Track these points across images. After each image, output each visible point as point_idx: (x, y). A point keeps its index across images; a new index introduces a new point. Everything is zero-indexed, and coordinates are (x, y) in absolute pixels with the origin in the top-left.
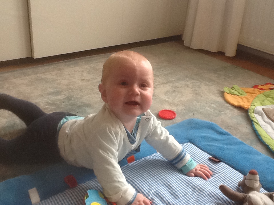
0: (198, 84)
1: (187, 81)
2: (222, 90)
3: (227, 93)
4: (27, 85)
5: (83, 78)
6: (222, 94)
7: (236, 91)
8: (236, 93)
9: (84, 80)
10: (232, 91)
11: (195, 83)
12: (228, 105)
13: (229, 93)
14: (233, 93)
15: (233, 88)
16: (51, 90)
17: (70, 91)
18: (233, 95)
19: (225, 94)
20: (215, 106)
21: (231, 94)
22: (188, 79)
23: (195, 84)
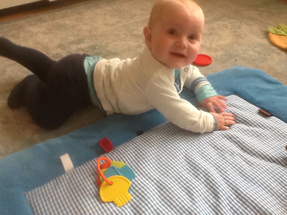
0: (237, 24)
1: (224, 20)
2: (266, 30)
3: (272, 33)
4: (45, 33)
5: (107, 22)
6: (267, 34)
7: (283, 30)
8: (284, 33)
9: (107, 24)
10: (279, 30)
11: (234, 22)
12: (275, 48)
13: (275, 33)
14: (279, 33)
15: (279, 27)
16: (72, 39)
17: (93, 38)
18: (280, 35)
19: (271, 35)
20: (259, 50)
21: (277, 34)
22: (225, 18)
23: (234, 24)
